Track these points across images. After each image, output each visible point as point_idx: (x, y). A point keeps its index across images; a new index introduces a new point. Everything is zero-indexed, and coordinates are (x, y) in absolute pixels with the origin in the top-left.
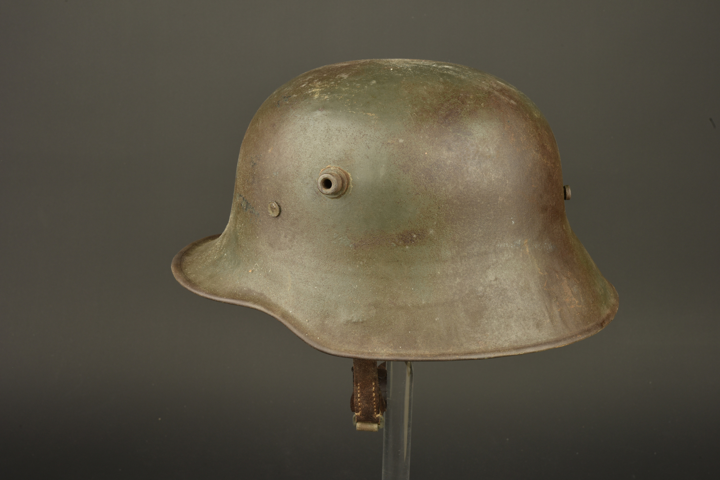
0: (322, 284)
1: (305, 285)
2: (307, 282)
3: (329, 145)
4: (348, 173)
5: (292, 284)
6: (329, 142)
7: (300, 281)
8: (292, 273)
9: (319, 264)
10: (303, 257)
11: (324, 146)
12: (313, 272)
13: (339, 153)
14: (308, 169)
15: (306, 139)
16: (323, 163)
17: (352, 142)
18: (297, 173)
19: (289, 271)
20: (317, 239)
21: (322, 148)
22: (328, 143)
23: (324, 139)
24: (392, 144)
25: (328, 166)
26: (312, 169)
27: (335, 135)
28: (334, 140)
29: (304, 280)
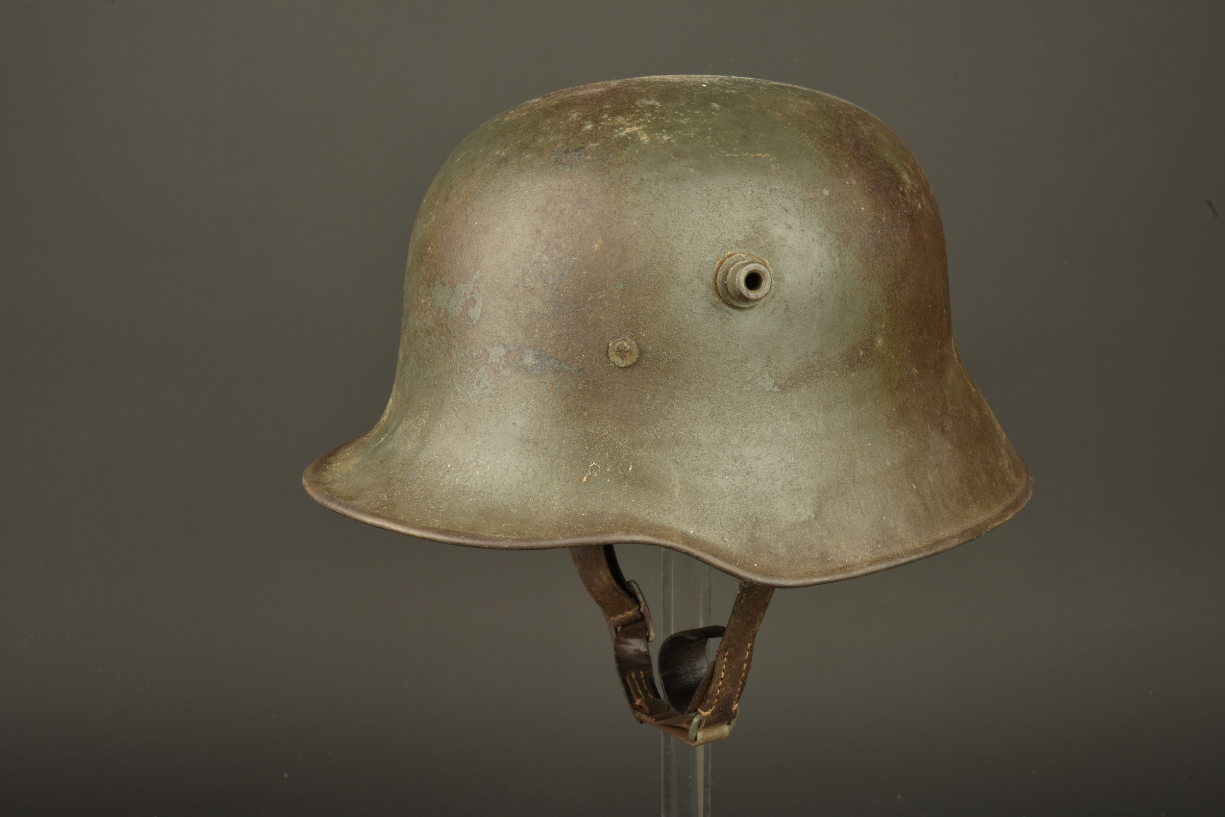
0: (735, 468)
1: (707, 479)
2: (709, 470)
3: (720, 215)
4: (765, 260)
5: (681, 482)
6: (718, 211)
7: (696, 472)
8: (677, 463)
9: (725, 435)
10: (693, 429)
11: (712, 220)
12: (715, 451)
13: (742, 227)
14: (692, 266)
15: (673, 213)
16: (719, 249)
17: (757, 205)
18: (671, 275)
19: (671, 460)
20: (717, 389)
21: (710, 224)
22: (718, 214)
23: (707, 208)
24: (816, 199)
25: (729, 253)
26: (699, 263)
27: (724, 198)
28: (726, 206)
29: (703, 469)
